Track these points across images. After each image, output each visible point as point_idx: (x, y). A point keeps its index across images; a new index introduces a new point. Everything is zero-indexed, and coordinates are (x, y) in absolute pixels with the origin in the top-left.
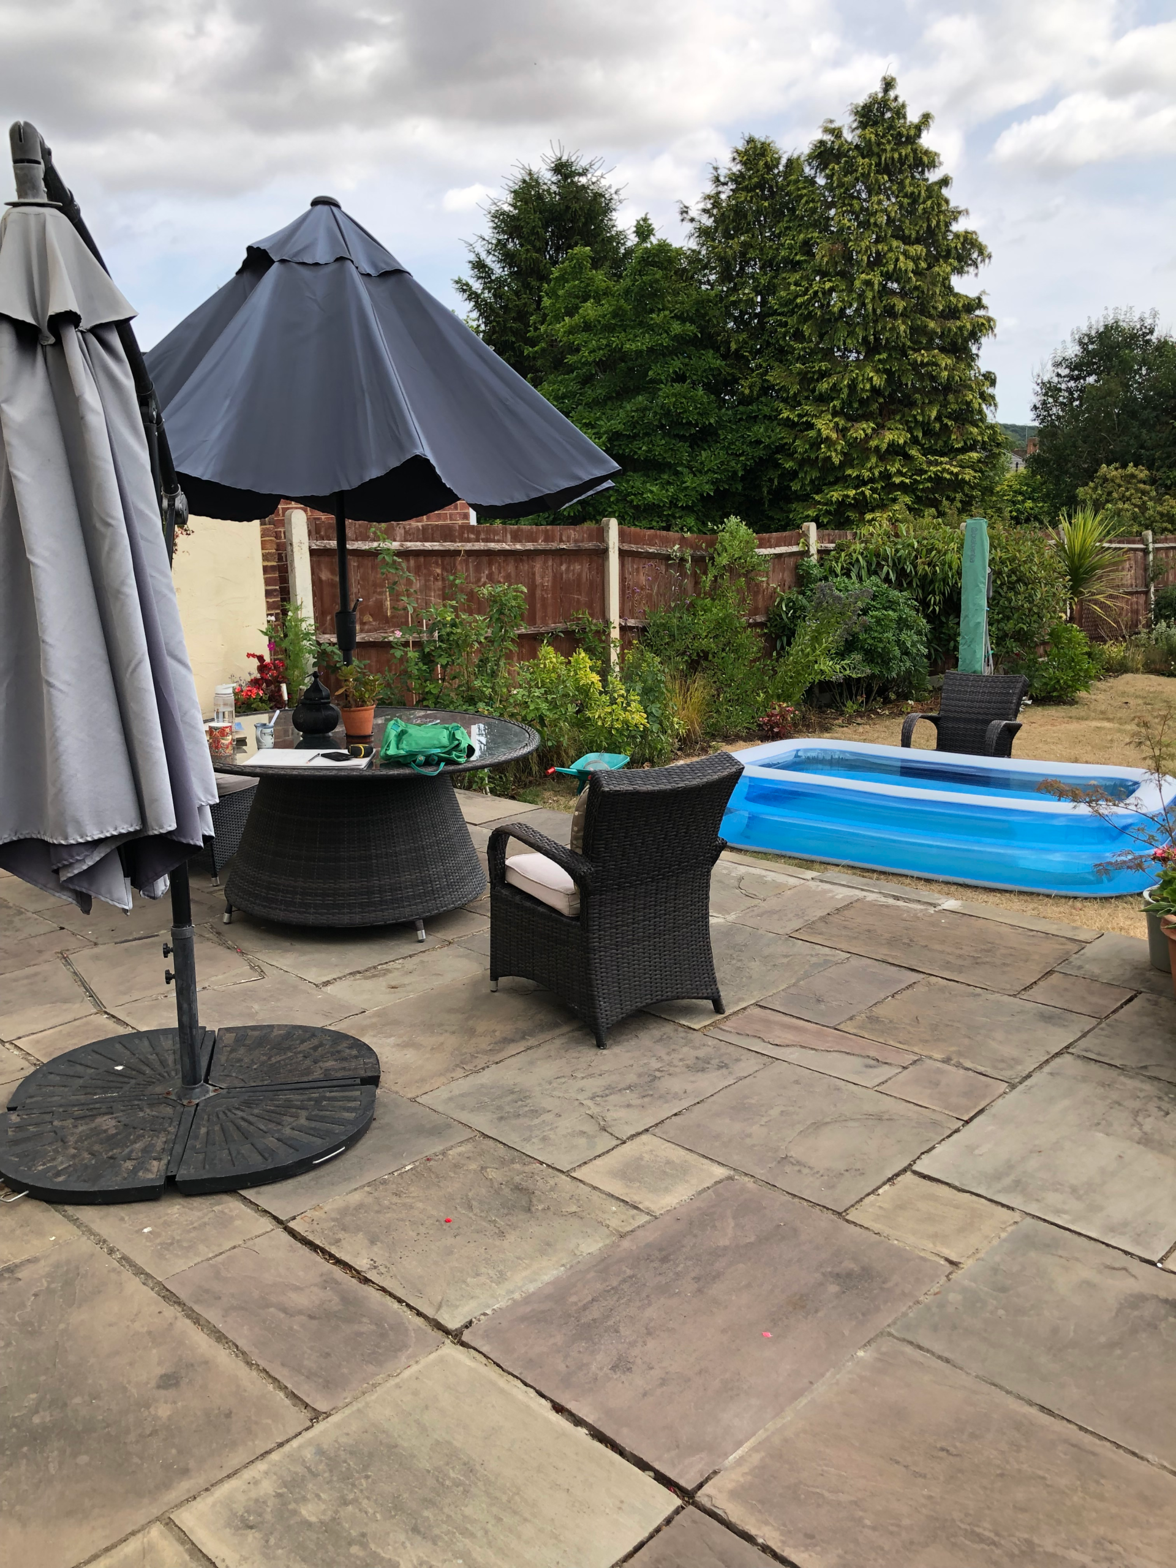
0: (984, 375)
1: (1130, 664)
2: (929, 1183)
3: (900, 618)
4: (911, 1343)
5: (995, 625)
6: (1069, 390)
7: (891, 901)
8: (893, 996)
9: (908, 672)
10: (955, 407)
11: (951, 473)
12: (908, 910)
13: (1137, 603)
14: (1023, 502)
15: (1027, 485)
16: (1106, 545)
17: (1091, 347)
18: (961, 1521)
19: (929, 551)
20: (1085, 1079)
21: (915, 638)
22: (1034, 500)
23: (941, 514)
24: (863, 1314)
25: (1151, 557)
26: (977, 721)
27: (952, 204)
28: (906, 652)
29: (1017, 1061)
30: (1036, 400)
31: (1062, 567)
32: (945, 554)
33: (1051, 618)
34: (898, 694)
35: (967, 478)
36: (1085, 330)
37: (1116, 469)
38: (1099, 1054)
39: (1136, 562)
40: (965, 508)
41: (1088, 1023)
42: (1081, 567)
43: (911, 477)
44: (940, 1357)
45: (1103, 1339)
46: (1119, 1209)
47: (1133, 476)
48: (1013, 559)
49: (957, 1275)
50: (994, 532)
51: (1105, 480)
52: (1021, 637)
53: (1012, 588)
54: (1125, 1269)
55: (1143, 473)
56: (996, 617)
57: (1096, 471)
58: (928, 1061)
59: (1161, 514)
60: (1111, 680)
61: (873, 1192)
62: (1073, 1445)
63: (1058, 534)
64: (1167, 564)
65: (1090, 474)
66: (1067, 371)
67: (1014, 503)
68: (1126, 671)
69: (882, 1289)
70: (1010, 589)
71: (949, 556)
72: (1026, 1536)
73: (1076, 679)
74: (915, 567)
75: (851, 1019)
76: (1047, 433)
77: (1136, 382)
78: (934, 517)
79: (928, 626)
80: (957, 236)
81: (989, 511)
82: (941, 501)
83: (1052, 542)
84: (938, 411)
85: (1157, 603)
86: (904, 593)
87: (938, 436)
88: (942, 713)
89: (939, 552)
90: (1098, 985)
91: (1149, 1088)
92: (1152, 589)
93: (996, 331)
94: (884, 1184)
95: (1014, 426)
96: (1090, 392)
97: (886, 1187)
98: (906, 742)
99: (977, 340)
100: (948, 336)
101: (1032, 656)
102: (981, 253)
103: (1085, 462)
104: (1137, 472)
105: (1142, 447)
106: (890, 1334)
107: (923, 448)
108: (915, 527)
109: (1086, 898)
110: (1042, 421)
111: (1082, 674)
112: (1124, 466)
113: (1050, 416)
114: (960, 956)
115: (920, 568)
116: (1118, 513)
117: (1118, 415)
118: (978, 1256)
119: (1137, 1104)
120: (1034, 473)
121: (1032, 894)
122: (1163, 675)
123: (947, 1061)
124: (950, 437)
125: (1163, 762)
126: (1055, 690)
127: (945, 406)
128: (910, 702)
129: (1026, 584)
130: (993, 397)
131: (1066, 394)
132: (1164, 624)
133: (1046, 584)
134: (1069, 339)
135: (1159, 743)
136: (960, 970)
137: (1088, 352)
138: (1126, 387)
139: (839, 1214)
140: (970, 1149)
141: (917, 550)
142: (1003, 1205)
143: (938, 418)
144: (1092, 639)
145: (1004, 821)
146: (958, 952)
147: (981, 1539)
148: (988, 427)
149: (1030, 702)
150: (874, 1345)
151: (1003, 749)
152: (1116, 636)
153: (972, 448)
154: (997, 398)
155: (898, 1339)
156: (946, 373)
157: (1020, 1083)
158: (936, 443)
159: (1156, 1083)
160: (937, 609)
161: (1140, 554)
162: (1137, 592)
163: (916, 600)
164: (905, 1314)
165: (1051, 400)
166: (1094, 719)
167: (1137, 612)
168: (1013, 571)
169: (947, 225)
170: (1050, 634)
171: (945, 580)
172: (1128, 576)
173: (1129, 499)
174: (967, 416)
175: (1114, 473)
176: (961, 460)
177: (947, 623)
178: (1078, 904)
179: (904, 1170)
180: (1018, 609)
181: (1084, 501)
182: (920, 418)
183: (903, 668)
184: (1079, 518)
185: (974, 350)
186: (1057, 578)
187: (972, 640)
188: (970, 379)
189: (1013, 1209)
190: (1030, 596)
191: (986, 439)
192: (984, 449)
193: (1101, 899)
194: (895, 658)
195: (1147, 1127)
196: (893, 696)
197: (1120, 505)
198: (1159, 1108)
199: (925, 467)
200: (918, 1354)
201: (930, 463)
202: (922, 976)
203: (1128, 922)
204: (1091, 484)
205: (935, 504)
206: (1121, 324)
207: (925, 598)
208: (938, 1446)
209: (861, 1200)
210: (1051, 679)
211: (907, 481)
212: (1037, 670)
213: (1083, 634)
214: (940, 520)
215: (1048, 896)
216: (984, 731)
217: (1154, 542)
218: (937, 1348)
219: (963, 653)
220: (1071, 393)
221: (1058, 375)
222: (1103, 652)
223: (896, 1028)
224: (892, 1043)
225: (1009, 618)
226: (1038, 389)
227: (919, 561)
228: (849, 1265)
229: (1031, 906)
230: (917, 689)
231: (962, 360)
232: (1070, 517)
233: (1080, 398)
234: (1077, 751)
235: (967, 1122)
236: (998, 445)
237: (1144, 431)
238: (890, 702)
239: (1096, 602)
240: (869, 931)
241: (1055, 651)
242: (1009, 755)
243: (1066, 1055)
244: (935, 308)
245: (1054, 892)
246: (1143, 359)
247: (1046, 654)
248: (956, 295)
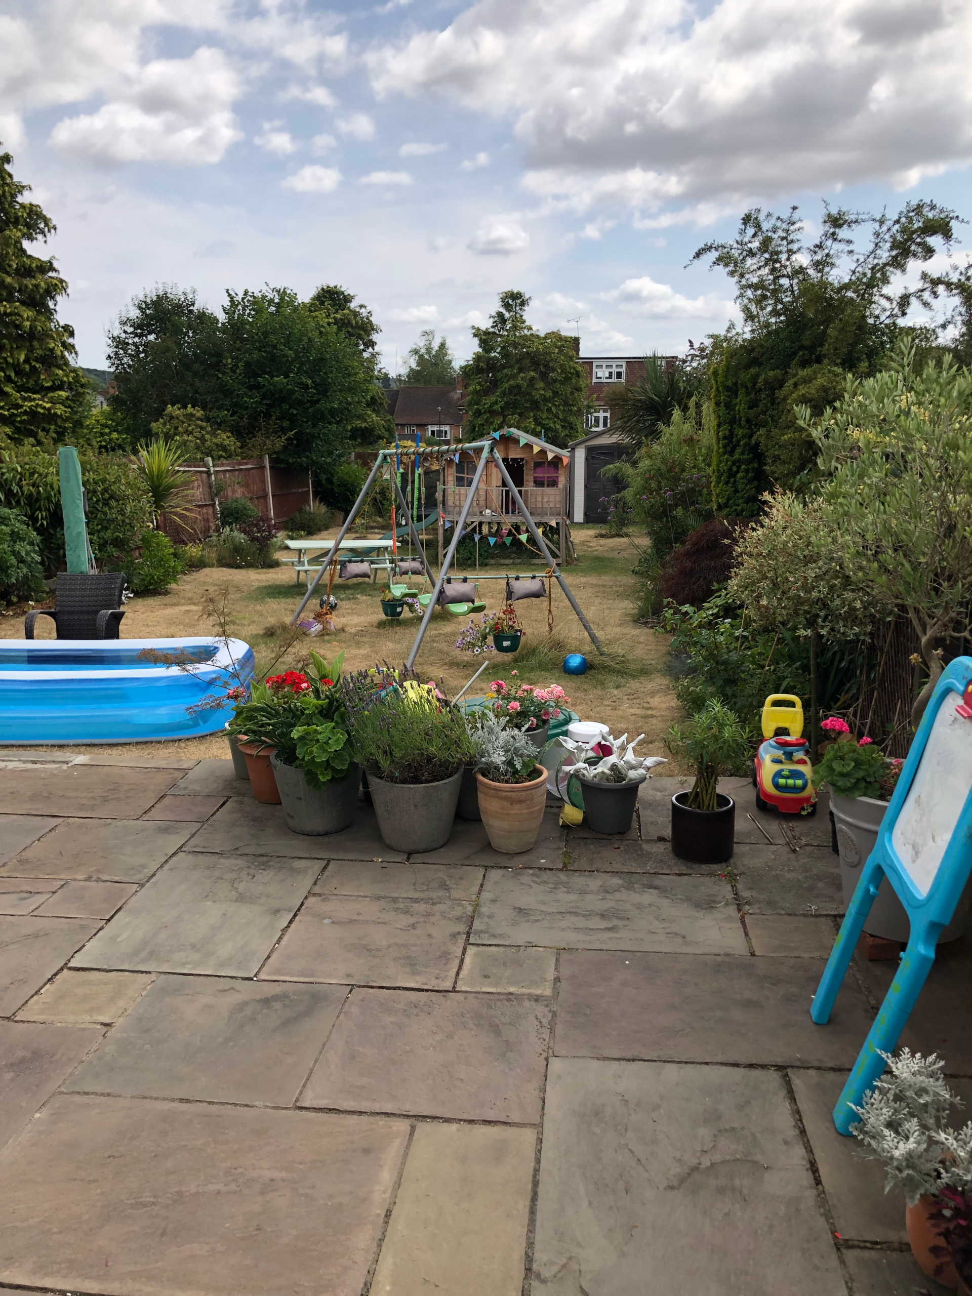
0: (63, 327)
1: (207, 561)
2: (83, 973)
3: (13, 532)
4: (79, 1093)
5: (96, 535)
6: (134, 344)
7: (30, 766)
8: (39, 840)
9: (25, 577)
10: (40, 352)
11: (44, 408)
12: (45, 770)
13: (207, 513)
14: (110, 433)
15: (111, 420)
16: (177, 468)
17: (148, 312)
18: (128, 1199)
19: (32, 474)
20: (195, 867)
21: (28, 548)
22: (118, 433)
23: (39, 443)
24: (37, 1086)
25: (213, 477)
26: (88, 612)
27: (15, 179)
28: (21, 561)
29: (143, 866)
30: (110, 351)
31: (145, 486)
32: (46, 477)
33: (141, 527)
34: (18, 596)
35: (59, 412)
36: (142, 298)
37: (179, 409)
38: (204, 847)
39: (202, 481)
40: (59, 439)
41: (194, 827)
42: (159, 486)
43: (8, 410)
44: (102, 1095)
45: (220, 1039)
46: (225, 950)
47: (192, 415)
48: (104, 481)
49: (112, 1032)
50: (86, 458)
51: (172, 418)
52: (119, 543)
53: (106, 503)
54: (233, 989)
55: (199, 413)
56: (96, 528)
57: (164, 411)
58: (73, 883)
59: (217, 445)
60: (194, 574)
61: (36, 993)
62: (205, 1116)
63: (139, 459)
64: (225, 482)
65: (159, 413)
66: (131, 330)
67: (102, 434)
68: (205, 567)
69: (51, 1062)
70: (104, 504)
71: (49, 479)
72: (177, 1189)
73: (166, 574)
74: (21, 487)
75: (4, 865)
76: (121, 378)
77: (187, 342)
78: (33, 446)
79: (39, 538)
80: (23, 206)
81: (81, 441)
82: (37, 433)
83: (135, 467)
84: (26, 355)
85: (222, 514)
86: (14, 510)
87: (28, 376)
88: (58, 608)
89: (40, 475)
90: (200, 798)
91: (240, 862)
92: (217, 503)
93: (69, 291)
94: (45, 984)
95: (96, 370)
96: (153, 348)
97: (48, 986)
98: (30, 636)
99: (53, 298)
100: (25, 291)
101: (129, 559)
102: (46, 225)
103: (155, 403)
104: (194, 412)
105: (197, 392)
106: (61, 1093)
107: (16, 386)
108: (16, 453)
109: (188, 739)
110: (117, 368)
111: (170, 570)
112: (185, 407)
113: (123, 364)
114: (92, 798)
115: (25, 489)
116: (185, 443)
117: (176, 366)
118: (126, 1014)
119: (234, 875)
120: (115, 411)
121: (146, 743)
122: (232, 567)
123: (89, 879)
124: (39, 378)
125: (227, 627)
126: (151, 584)
127: (32, 351)
128: (30, 603)
129: (117, 501)
130: (73, 346)
131: (133, 348)
132: (228, 529)
133: (133, 500)
134: (130, 304)
135: (223, 613)
136: (93, 808)
137: (147, 315)
138: (179, 345)
139: (8, 1018)
140: (113, 939)
141: (20, 473)
142: (142, 972)
143: (27, 361)
144: (175, 543)
145: (117, 689)
146: (89, 795)
147: (144, 1205)
148: (71, 371)
149: (132, 595)
150: (48, 1106)
151: (113, 634)
152: (194, 539)
153: (61, 388)
154: (76, 347)
155: (67, 1094)
156: (28, 323)
157: (148, 881)
158: (28, 382)
159: (245, 858)
160: (45, 523)
161: (205, 475)
162: (206, 505)
163: (25, 516)
164: (71, 1074)
165: (121, 352)
166: (183, 605)
167: (208, 521)
168: (105, 490)
169: (13, 196)
170: (142, 540)
171: (49, 499)
172: (197, 493)
173: (191, 433)
174: (52, 361)
175: (178, 412)
176: (52, 397)
177: (55, 535)
178: (183, 745)
179: (62, 969)
180: (113, 520)
181: (157, 434)
182: (10, 360)
183: (21, 574)
184: (154, 448)
185: (51, 304)
186: (142, 495)
187: (76, 547)
188: (51, 330)
189: (150, 973)
190: (122, 510)
191: (71, 379)
192: (71, 389)
193: (199, 738)
194: (12, 566)
195: (241, 889)
196: (15, 599)
197: (185, 437)
198: (249, 874)
199: (20, 402)
200: (85, 1099)
201: (24, 399)
202: (61, 819)
203: (221, 751)
204: (161, 420)
205: (33, 435)
206: (169, 295)
207: (33, 514)
208: (106, 1155)
209: (27, 1002)
210: (146, 576)
211: (6, 413)
212: (135, 569)
213: (167, 539)
214: (38, 448)
215: (159, 742)
216: (95, 620)
217: (214, 466)
218: (99, 1089)
219: (70, 557)
220: (137, 347)
221: (125, 332)
222: (185, 552)
223: (44, 864)
224: (41, 876)
225: (106, 528)
226: (110, 342)
227: (24, 483)
228: (21, 1053)
229: (147, 752)
230: (36, 592)
231: (42, 313)
232: (147, 446)
233: (144, 351)
234: (172, 630)
235: (109, 920)
236: (82, 386)
237: (197, 380)
238: (13, 604)
239: (176, 514)
240: (13, 793)
241: (147, 552)
242: (118, 638)
243: (180, 854)
244: (10, 266)
245: (163, 739)
246: (189, 324)
247: (141, 556)
248: (30, 257)
